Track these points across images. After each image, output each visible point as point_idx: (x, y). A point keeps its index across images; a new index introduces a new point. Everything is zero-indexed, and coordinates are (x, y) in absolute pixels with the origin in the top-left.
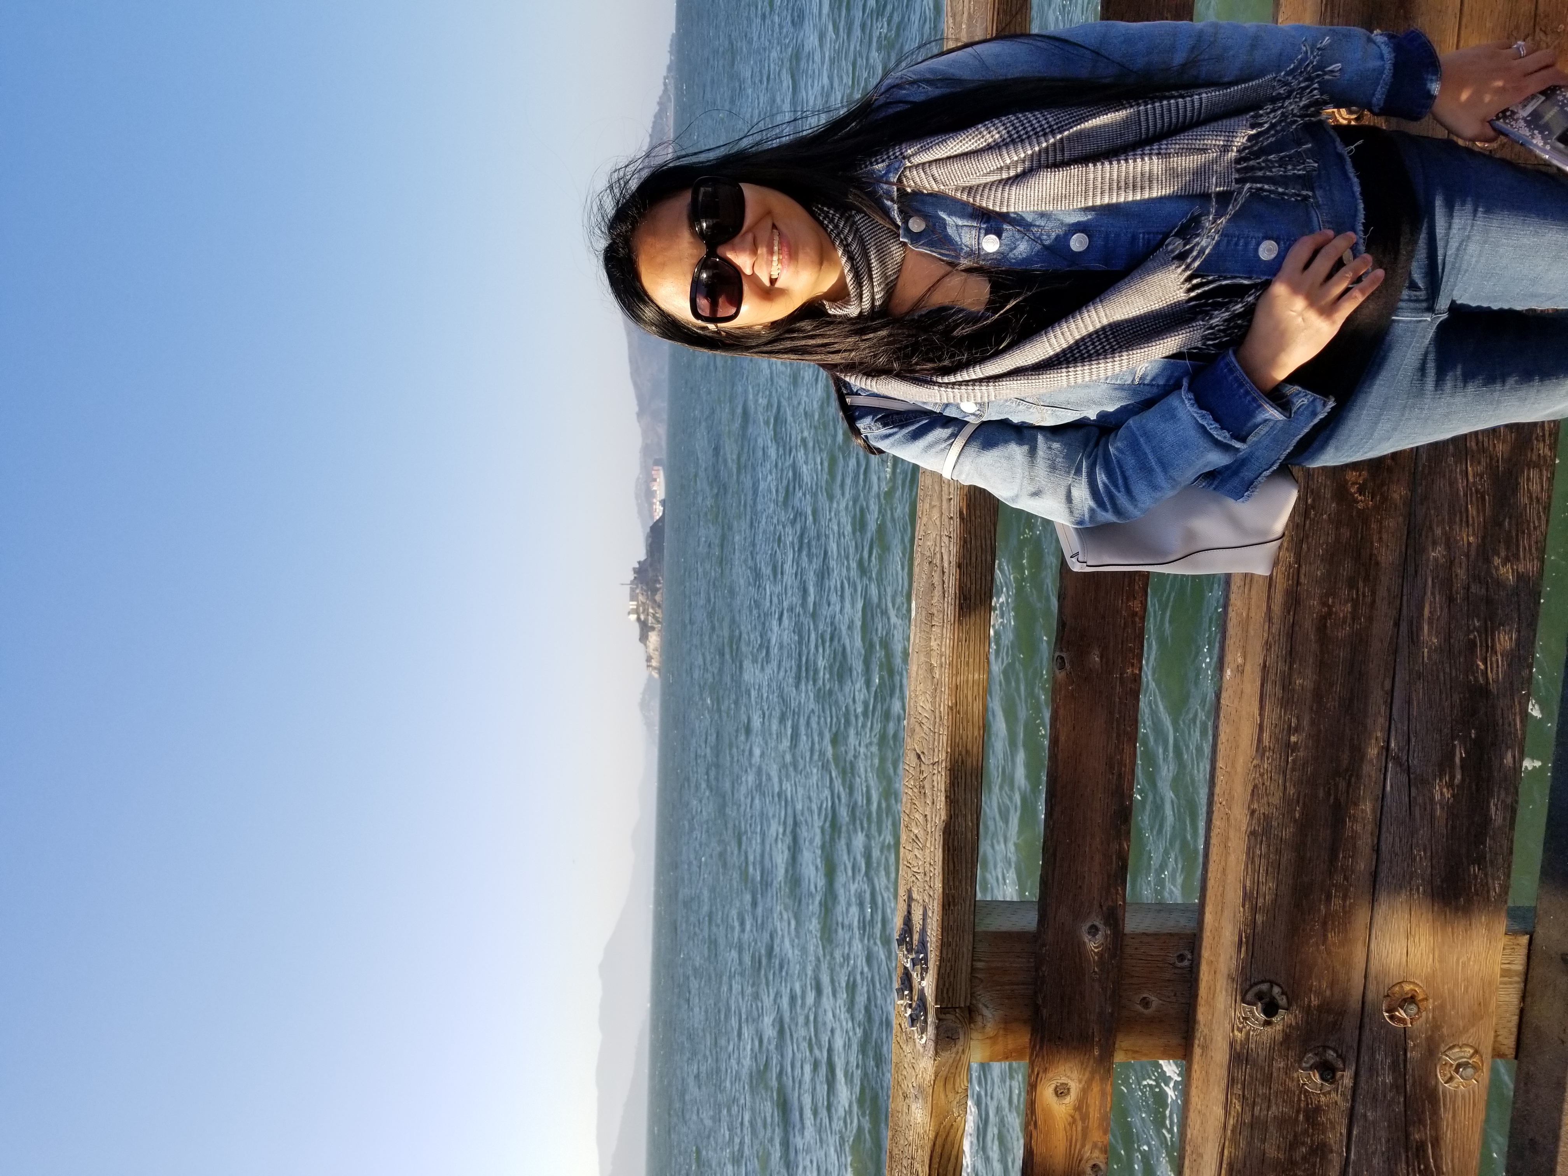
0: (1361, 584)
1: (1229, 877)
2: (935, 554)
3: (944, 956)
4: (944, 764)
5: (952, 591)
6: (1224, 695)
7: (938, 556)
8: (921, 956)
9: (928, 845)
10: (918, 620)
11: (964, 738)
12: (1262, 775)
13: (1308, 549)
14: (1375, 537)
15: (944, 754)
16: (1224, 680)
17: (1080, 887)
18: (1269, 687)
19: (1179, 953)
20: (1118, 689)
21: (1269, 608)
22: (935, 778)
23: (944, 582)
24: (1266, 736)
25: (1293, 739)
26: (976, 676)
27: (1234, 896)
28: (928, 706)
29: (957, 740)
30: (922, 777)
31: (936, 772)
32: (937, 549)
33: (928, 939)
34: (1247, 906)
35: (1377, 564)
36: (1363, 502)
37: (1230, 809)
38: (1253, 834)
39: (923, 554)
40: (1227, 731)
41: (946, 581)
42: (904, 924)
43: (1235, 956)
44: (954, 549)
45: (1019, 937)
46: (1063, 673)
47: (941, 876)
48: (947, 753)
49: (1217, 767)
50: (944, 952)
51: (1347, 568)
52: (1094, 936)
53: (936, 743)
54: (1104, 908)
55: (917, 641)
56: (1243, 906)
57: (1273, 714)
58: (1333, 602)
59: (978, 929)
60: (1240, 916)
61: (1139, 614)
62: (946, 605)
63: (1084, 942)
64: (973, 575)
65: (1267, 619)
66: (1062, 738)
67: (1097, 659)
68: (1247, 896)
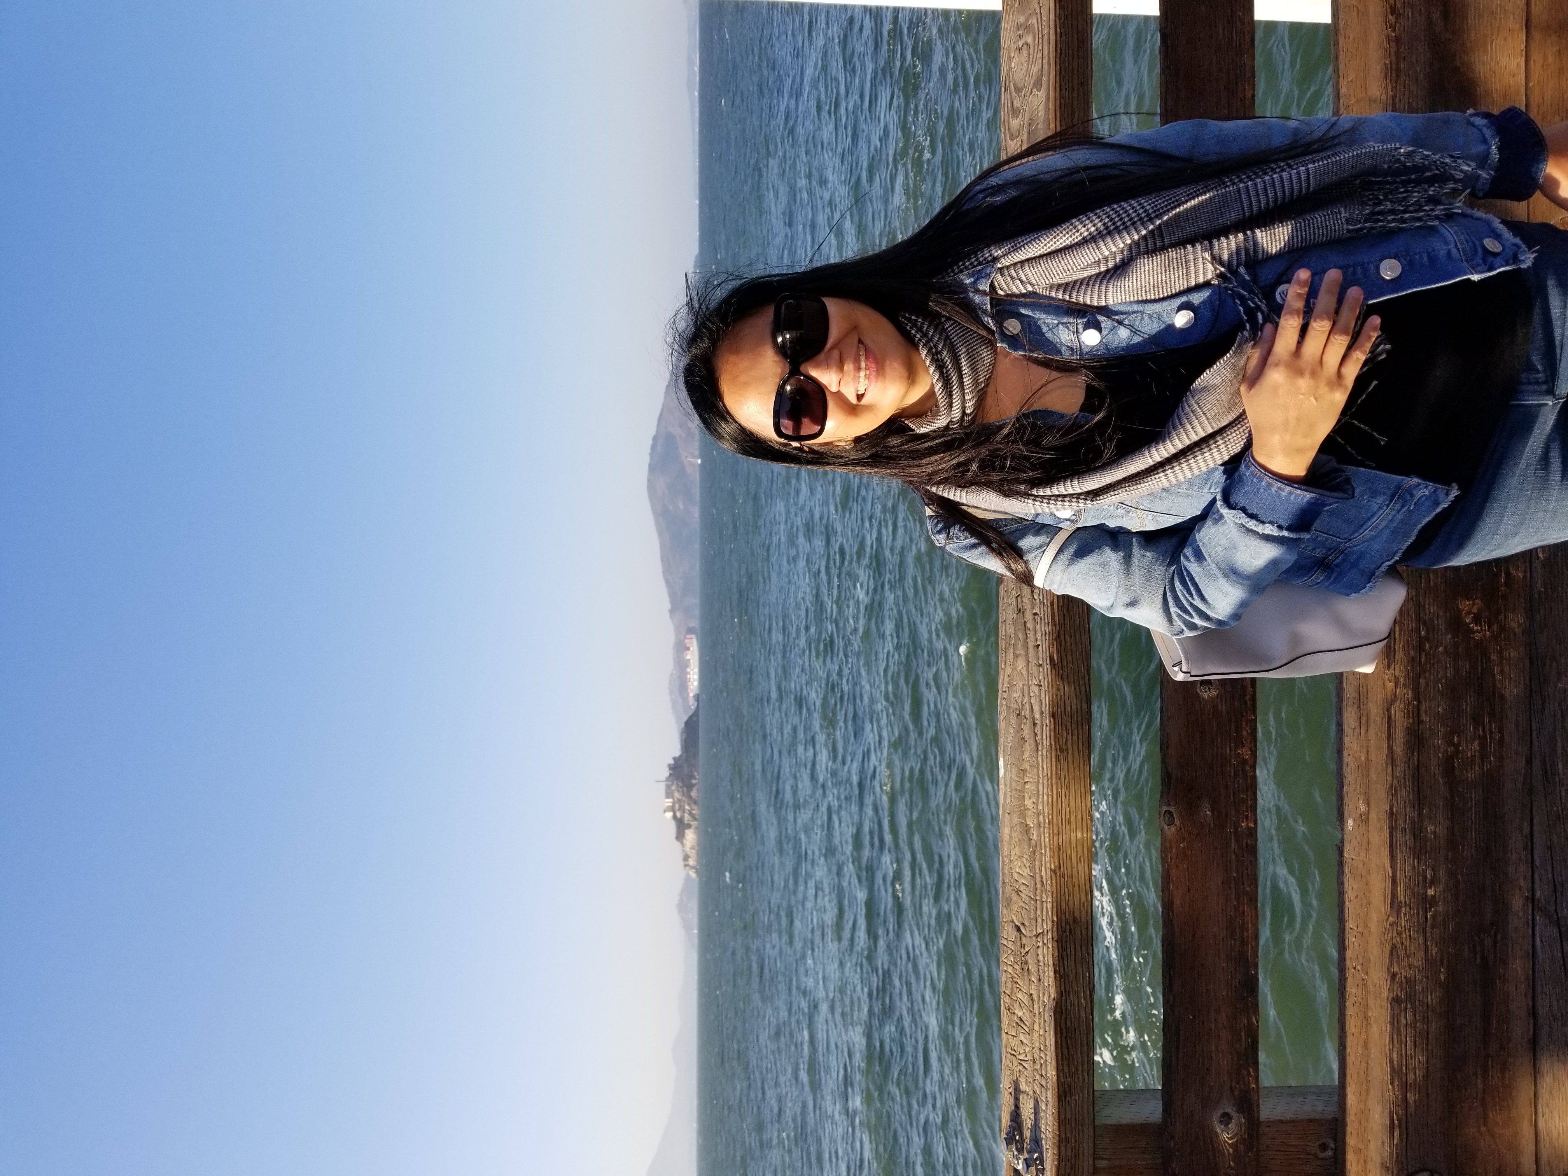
0: (1486, 721)
1: (1373, 1051)
2: (1023, 705)
3: (1063, 1154)
4: (1050, 934)
5: (1046, 743)
6: (1347, 847)
7: (1027, 707)
8: (1036, 1155)
9: (1036, 1028)
10: (1008, 778)
11: (1071, 904)
12: (1399, 934)
13: (1427, 684)
14: (1497, 669)
15: (1050, 923)
16: (1346, 830)
17: (1208, 1069)
18: (1399, 835)
19: (1320, 1142)
20: (1234, 845)
21: (1390, 748)
22: (1040, 951)
23: (1036, 735)
24: (1400, 890)
25: (1430, 892)
26: (1079, 835)
27: (1380, 1072)
28: (1026, 872)
29: (1063, 907)
30: (1023, 952)
31: (1040, 944)
32: (1026, 700)
33: (1043, 1136)
34: (1396, 1083)
35: (1502, 697)
36: (1480, 632)
37: (1367, 974)
38: (1396, 1001)
39: (1009, 708)
40: (1355, 887)
41: (1039, 733)
42: (1011, 1121)
43: (1387, 1142)
44: (1045, 698)
45: (1141, 1129)
46: (1173, 829)
47: (1054, 1063)
48: (1053, 921)
49: (1347, 928)
50: (1063, 1149)
51: (1469, 703)
52: (1227, 1125)
53: (1039, 912)
54: (1236, 1093)
55: (1008, 801)
56: (1392, 1084)
57: (1404, 866)
58: (1459, 741)
59: (1096, 1123)
60: (1389, 1095)
61: (1249, 762)
62: (1040, 759)
63: (1217, 1133)
64: (1069, 725)
65: (1390, 762)
66: (1177, 901)
67: (1208, 812)
68: (1396, 1072)
